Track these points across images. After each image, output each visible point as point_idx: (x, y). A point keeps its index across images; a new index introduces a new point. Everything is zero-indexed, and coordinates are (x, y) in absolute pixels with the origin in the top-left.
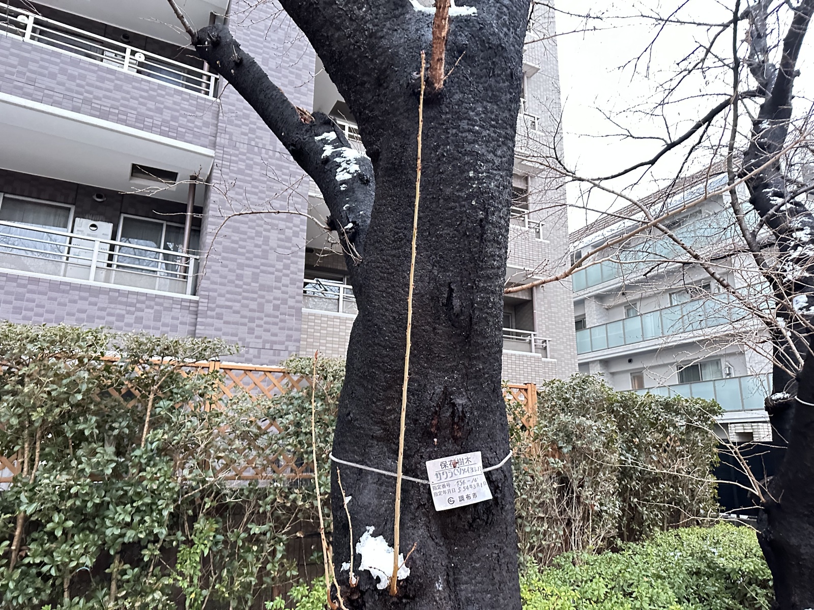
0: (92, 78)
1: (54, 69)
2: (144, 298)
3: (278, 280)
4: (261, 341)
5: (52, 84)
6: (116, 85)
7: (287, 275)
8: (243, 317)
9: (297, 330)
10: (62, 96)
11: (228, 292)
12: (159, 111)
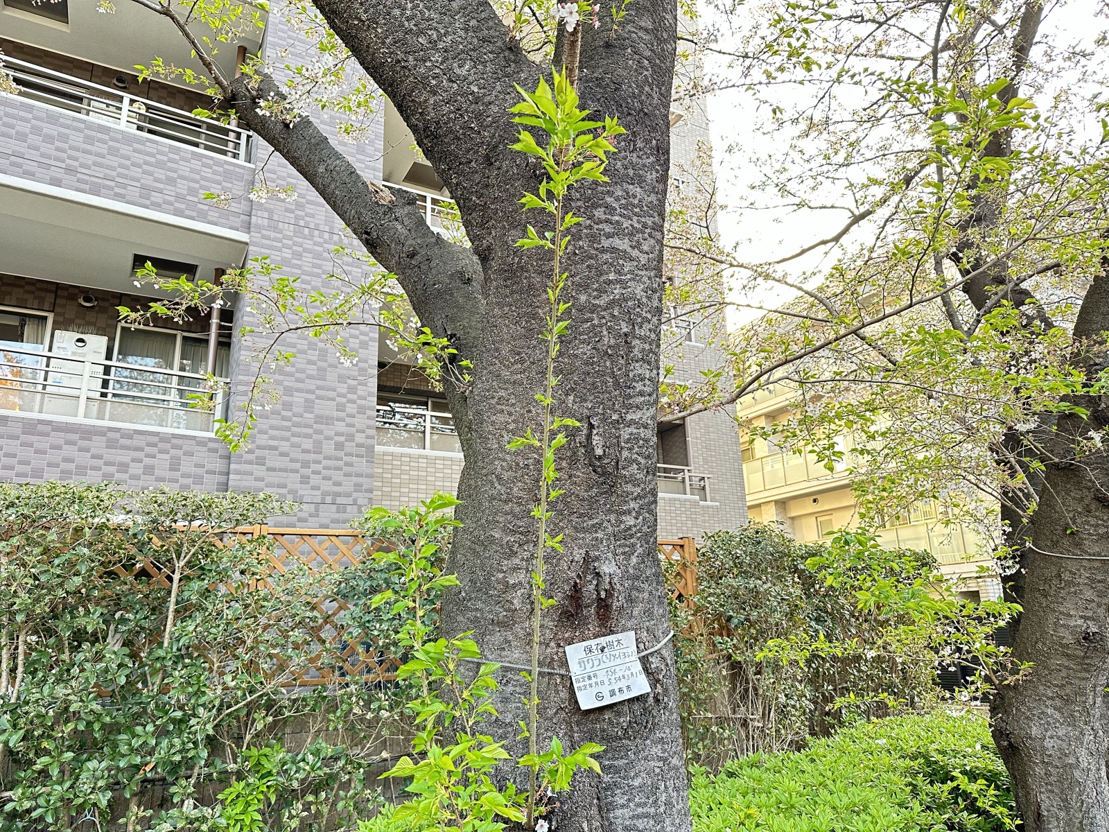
0: (77, 139)
1: (25, 128)
2: (156, 439)
3: (341, 407)
4: (318, 493)
5: (21, 148)
6: (110, 148)
7: (354, 402)
8: (292, 461)
9: (368, 476)
10: (35, 164)
11: (272, 427)
12: (171, 181)
